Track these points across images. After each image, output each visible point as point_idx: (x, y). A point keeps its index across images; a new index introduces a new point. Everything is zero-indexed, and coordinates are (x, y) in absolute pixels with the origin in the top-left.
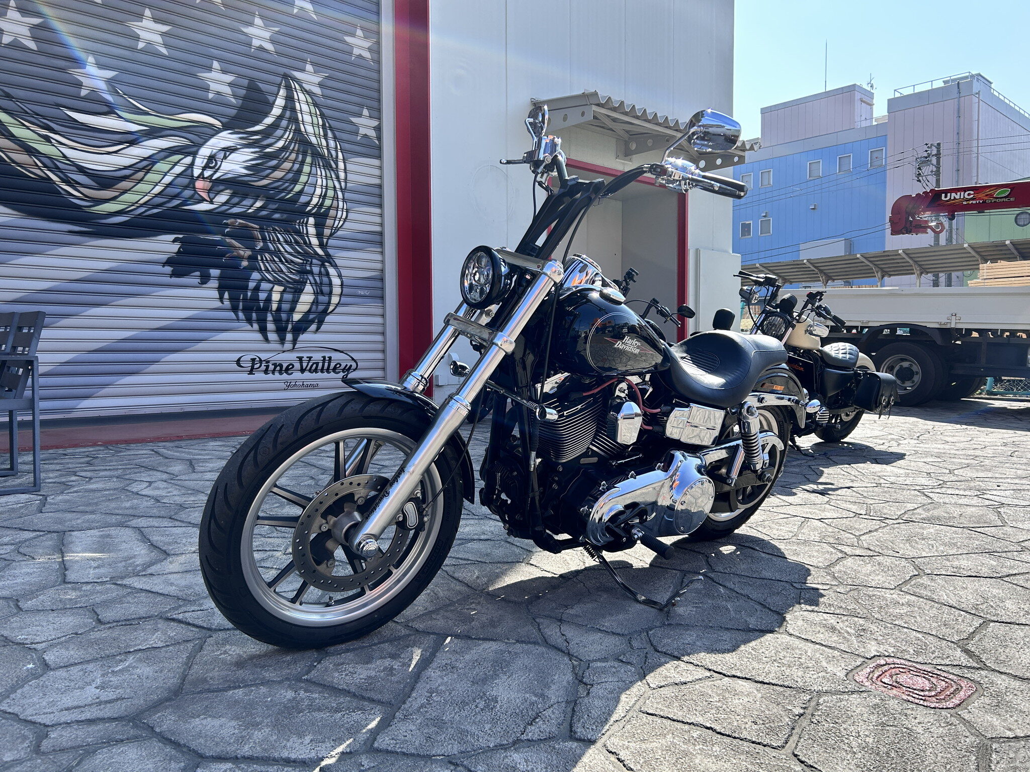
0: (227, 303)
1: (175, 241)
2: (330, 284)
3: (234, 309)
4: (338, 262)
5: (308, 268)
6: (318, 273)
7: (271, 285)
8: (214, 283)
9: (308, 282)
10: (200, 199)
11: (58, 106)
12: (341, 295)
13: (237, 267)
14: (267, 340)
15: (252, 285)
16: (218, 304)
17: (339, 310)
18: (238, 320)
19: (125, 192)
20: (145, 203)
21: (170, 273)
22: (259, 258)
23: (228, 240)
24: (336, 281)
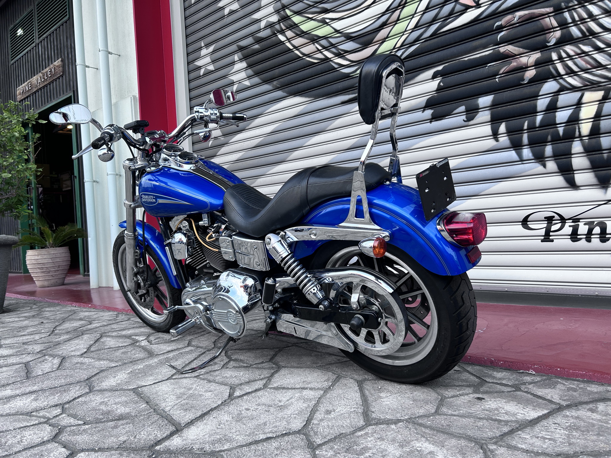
0: (504, 140)
1: (434, 77)
3: (516, 145)
7: (578, 94)
8: (484, 116)
10: (463, 8)
13: (518, 84)
14: (572, 185)
15: (542, 103)
16: (491, 143)
18: (522, 160)
19: (384, 41)
20: (402, 45)
21: (430, 117)
22: (554, 56)
23: (503, 49)
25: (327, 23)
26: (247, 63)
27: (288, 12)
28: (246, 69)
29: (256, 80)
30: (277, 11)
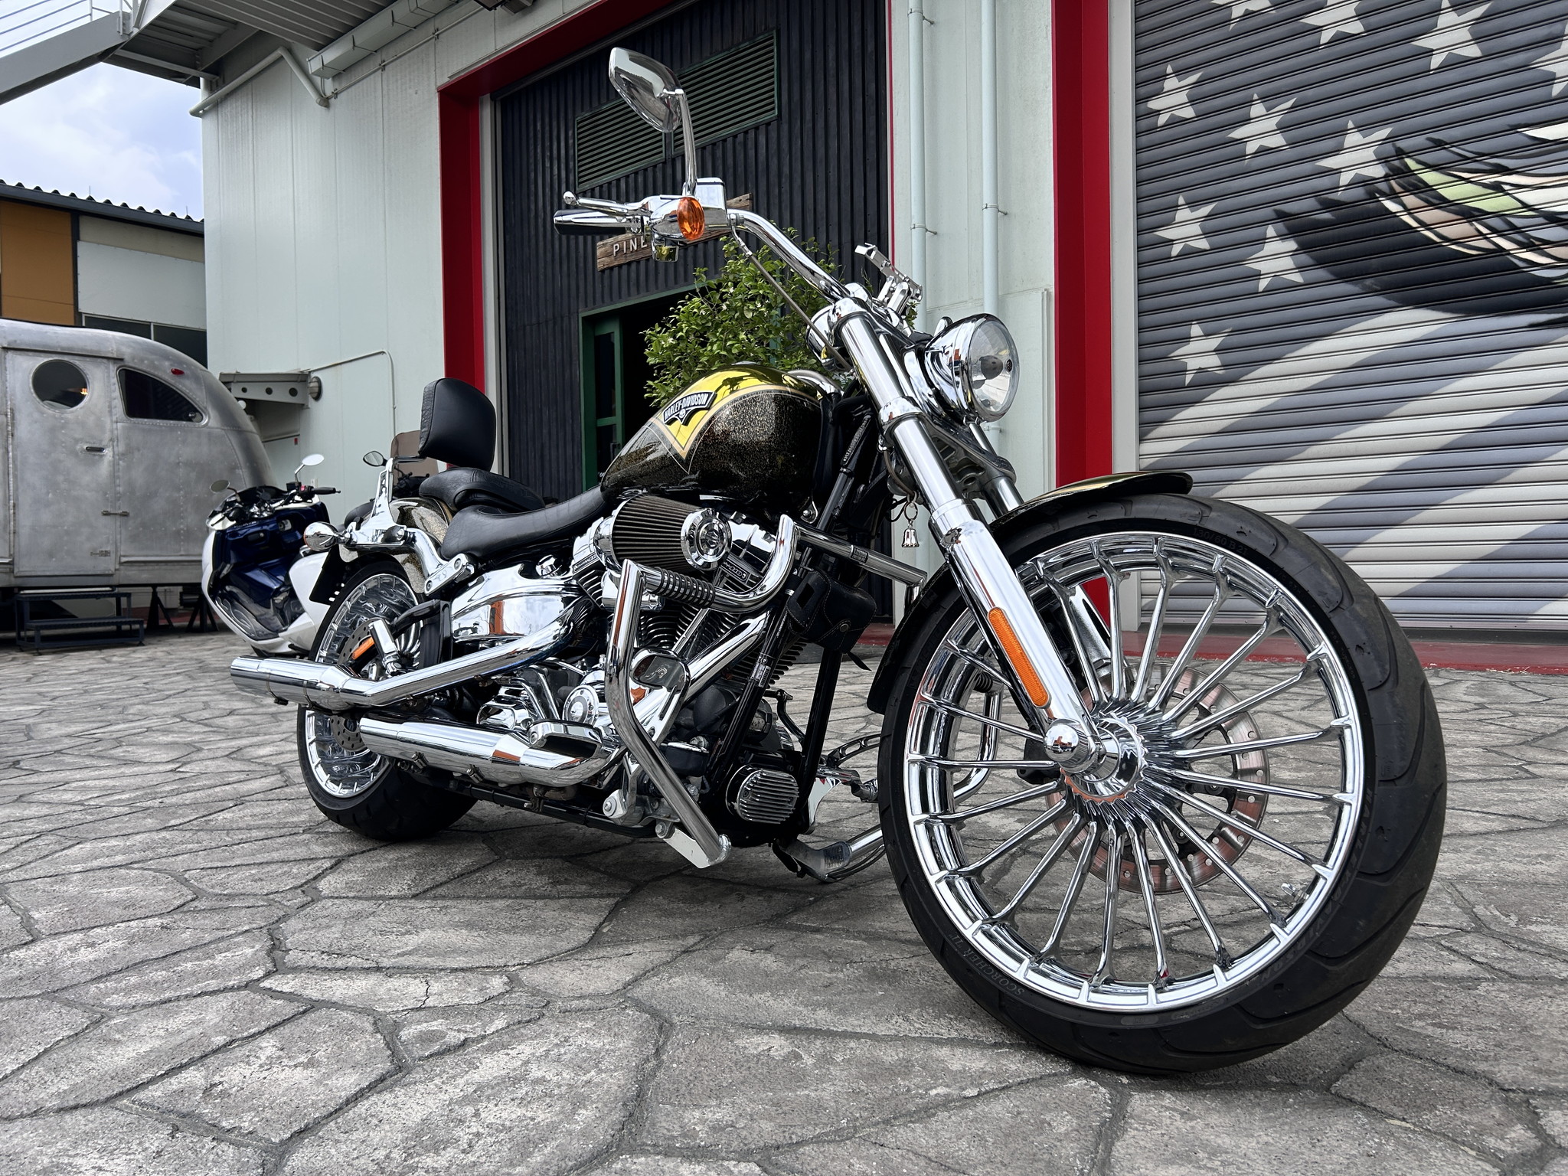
11: (1514, 128)
25: (1503, 190)
26: (1297, 242)
27: (1411, 163)
28: (1294, 253)
29: (1321, 273)
30: (1382, 159)
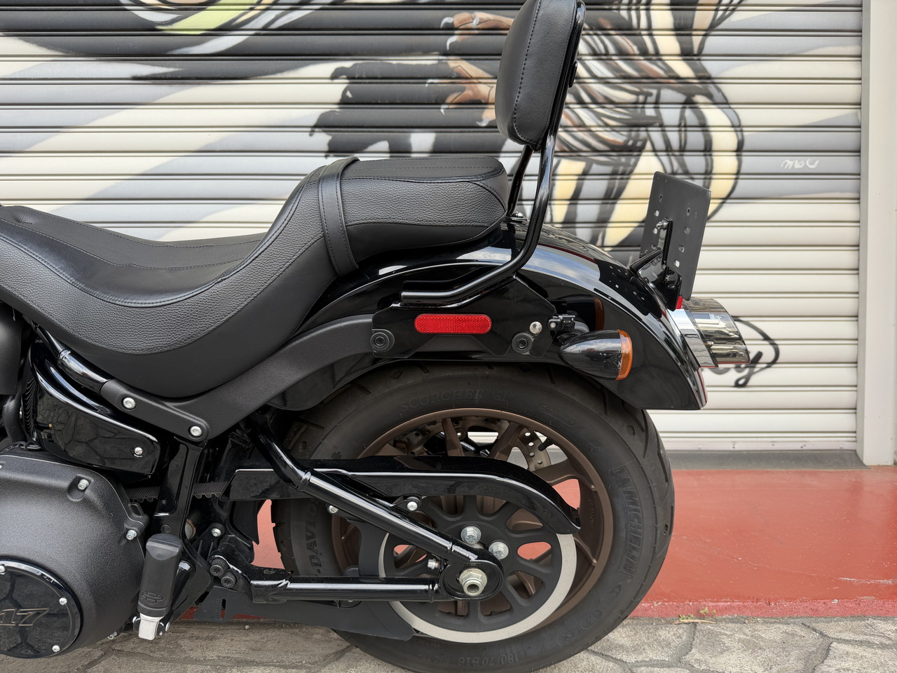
2: (708, 149)
4: (731, 91)
5: (650, 112)
6: (676, 121)
9: (648, 146)
12: (738, 173)
17: (730, 211)
23: (453, 63)
24: (724, 139)
